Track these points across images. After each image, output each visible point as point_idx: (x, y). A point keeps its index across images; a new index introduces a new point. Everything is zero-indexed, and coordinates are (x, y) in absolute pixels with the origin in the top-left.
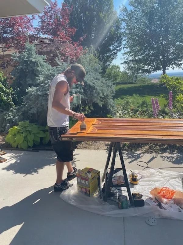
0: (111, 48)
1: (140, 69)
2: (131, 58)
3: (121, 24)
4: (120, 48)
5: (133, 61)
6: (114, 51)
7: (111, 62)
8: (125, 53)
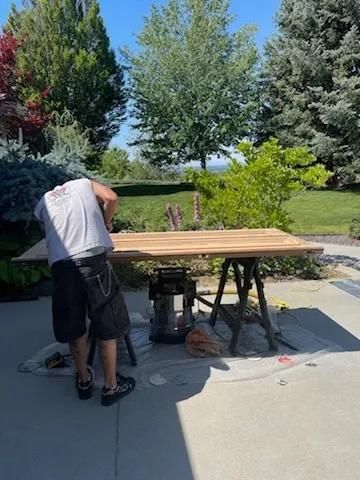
0: (107, 116)
1: (166, 158)
2: (147, 136)
3: (123, 76)
4: (124, 117)
5: (150, 141)
6: (113, 123)
7: (108, 142)
8: (136, 127)
